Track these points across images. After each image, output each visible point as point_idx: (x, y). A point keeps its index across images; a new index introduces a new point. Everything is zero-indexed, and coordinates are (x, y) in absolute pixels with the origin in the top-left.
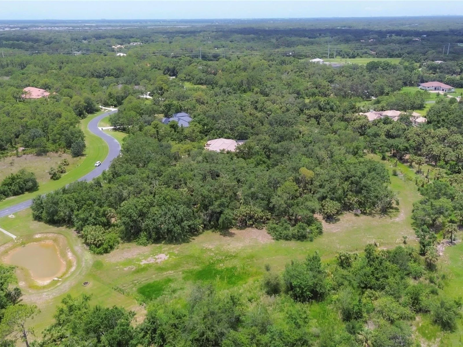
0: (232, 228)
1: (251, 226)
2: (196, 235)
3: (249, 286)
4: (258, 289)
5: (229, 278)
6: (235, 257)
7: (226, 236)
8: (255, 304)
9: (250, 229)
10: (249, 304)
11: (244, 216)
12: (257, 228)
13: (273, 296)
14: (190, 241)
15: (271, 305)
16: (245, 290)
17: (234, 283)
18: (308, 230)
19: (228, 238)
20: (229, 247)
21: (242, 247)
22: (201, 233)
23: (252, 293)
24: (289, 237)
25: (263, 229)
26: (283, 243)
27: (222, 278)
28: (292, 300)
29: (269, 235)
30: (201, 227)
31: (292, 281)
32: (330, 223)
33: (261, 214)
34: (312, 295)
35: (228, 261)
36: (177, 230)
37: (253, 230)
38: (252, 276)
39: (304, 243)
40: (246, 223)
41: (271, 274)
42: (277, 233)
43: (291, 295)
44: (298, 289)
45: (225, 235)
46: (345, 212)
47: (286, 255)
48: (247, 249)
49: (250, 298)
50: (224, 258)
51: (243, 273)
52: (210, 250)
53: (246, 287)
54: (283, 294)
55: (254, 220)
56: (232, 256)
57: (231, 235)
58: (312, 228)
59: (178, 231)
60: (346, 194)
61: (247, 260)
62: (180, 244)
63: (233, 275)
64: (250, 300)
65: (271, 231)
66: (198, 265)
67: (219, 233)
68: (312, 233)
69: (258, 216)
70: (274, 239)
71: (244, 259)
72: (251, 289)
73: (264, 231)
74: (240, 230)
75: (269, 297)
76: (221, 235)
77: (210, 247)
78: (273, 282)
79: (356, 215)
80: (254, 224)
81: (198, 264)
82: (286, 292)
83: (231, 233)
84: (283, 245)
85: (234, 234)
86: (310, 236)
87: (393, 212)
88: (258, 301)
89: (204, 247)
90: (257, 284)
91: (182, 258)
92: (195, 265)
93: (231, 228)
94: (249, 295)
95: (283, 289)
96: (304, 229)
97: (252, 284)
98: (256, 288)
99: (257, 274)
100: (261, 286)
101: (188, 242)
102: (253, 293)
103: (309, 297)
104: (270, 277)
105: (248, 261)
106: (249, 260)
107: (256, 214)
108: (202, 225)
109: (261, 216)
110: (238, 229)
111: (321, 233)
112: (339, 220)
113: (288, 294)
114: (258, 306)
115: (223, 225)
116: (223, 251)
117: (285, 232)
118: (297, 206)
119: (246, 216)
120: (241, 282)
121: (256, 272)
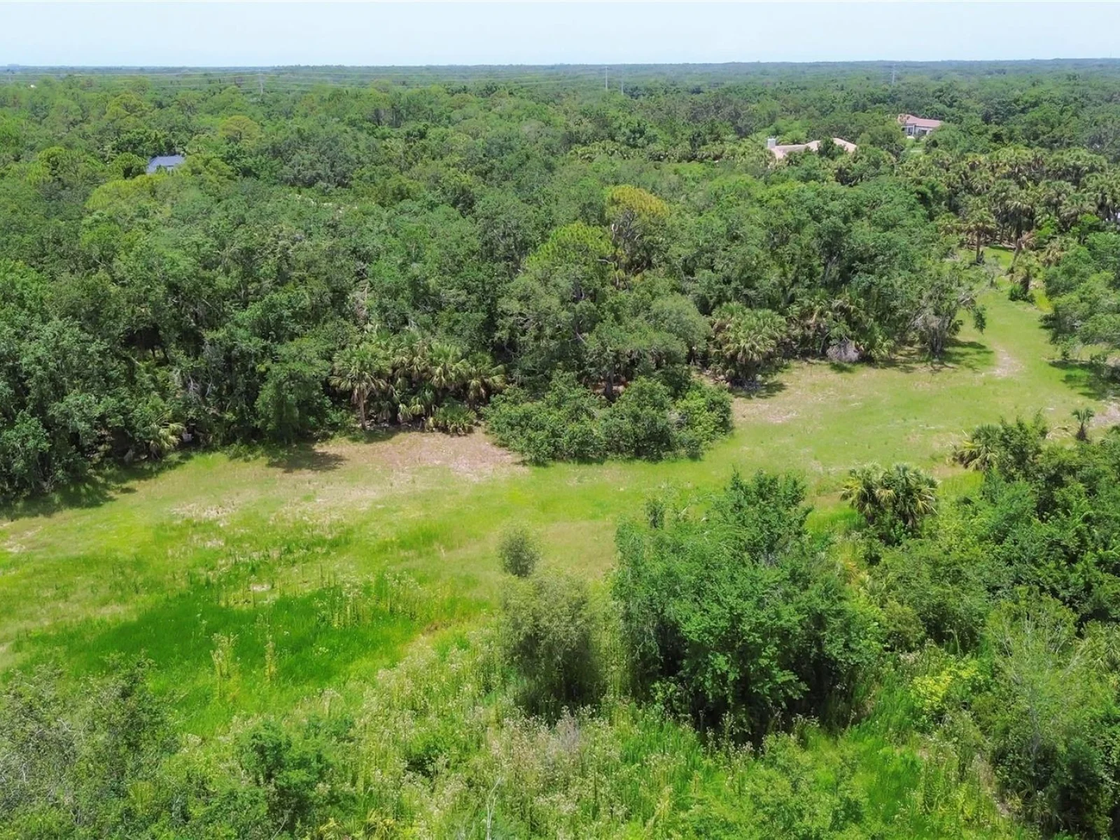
0: (332, 437)
1: (416, 422)
2: (143, 475)
3: (414, 675)
4: (468, 688)
5: (298, 646)
6: (335, 544)
7: (300, 467)
8: (452, 787)
9: (415, 436)
10: (414, 791)
11: (379, 374)
12: (444, 430)
13: (566, 722)
14: (111, 499)
15: (567, 782)
16: (390, 706)
17: (324, 674)
18: (674, 416)
19: (305, 476)
20: (308, 506)
21: (376, 503)
22: (172, 466)
23: (431, 718)
24: (596, 450)
25: (470, 431)
26: (568, 475)
27: (248, 653)
28: (688, 732)
29: (503, 451)
30: (168, 435)
31: (674, 610)
32: (749, 397)
33: (462, 367)
34: (803, 686)
35: (300, 565)
36: (25, 439)
37: (426, 440)
38: (431, 627)
39: (662, 465)
40: (395, 410)
41: (540, 589)
42: (541, 436)
43: (668, 702)
44: (721, 662)
45: (291, 465)
46: (794, 364)
47: (594, 517)
48: (399, 509)
49: (418, 749)
50: (275, 554)
51: (376, 615)
52: (207, 528)
53: (394, 684)
54: (621, 706)
55: (428, 394)
56: (321, 542)
57: (325, 463)
58: (692, 404)
59: (31, 444)
60: (789, 294)
61: (403, 553)
62: (48, 512)
63: (322, 629)
64: (418, 765)
65: (508, 433)
66: (122, 600)
67: (264, 460)
68: (691, 425)
69: (445, 373)
70: (524, 463)
71: (384, 548)
72: (428, 692)
73: (480, 439)
74: (368, 442)
75: (544, 728)
76: (271, 465)
77: (211, 514)
78: (560, 629)
79: (839, 368)
80: (428, 412)
81: (121, 591)
82: (639, 689)
83: (323, 454)
84: (574, 482)
85: (338, 459)
86: (686, 434)
87: (967, 354)
88: (477, 760)
89: (173, 517)
90: (460, 662)
91: (36, 572)
92: (105, 603)
93: (325, 437)
94: (414, 734)
95: (615, 672)
96: (660, 406)
97: (431, 666)
98: (457, 682)
99: (456, 610)
100: (487, 668)
101: (95, 504)
102: (441, 715)
103: (789, 699)
104: (539, 604)
105: (407, 559)
106: (411, 553)
107: (436, 364)
108: (173, 426)
109: (459, 376)
110: (355, 440)
111: (725, 425)
112: (780, 387)
113: (649, 699)
114: (474, 801)
115: (279, 413)
116: (274, 528)
117: (574, 427)
118: (618, 318)
119: (391, 380)
120: (363, 664)
121: (453, 603)
